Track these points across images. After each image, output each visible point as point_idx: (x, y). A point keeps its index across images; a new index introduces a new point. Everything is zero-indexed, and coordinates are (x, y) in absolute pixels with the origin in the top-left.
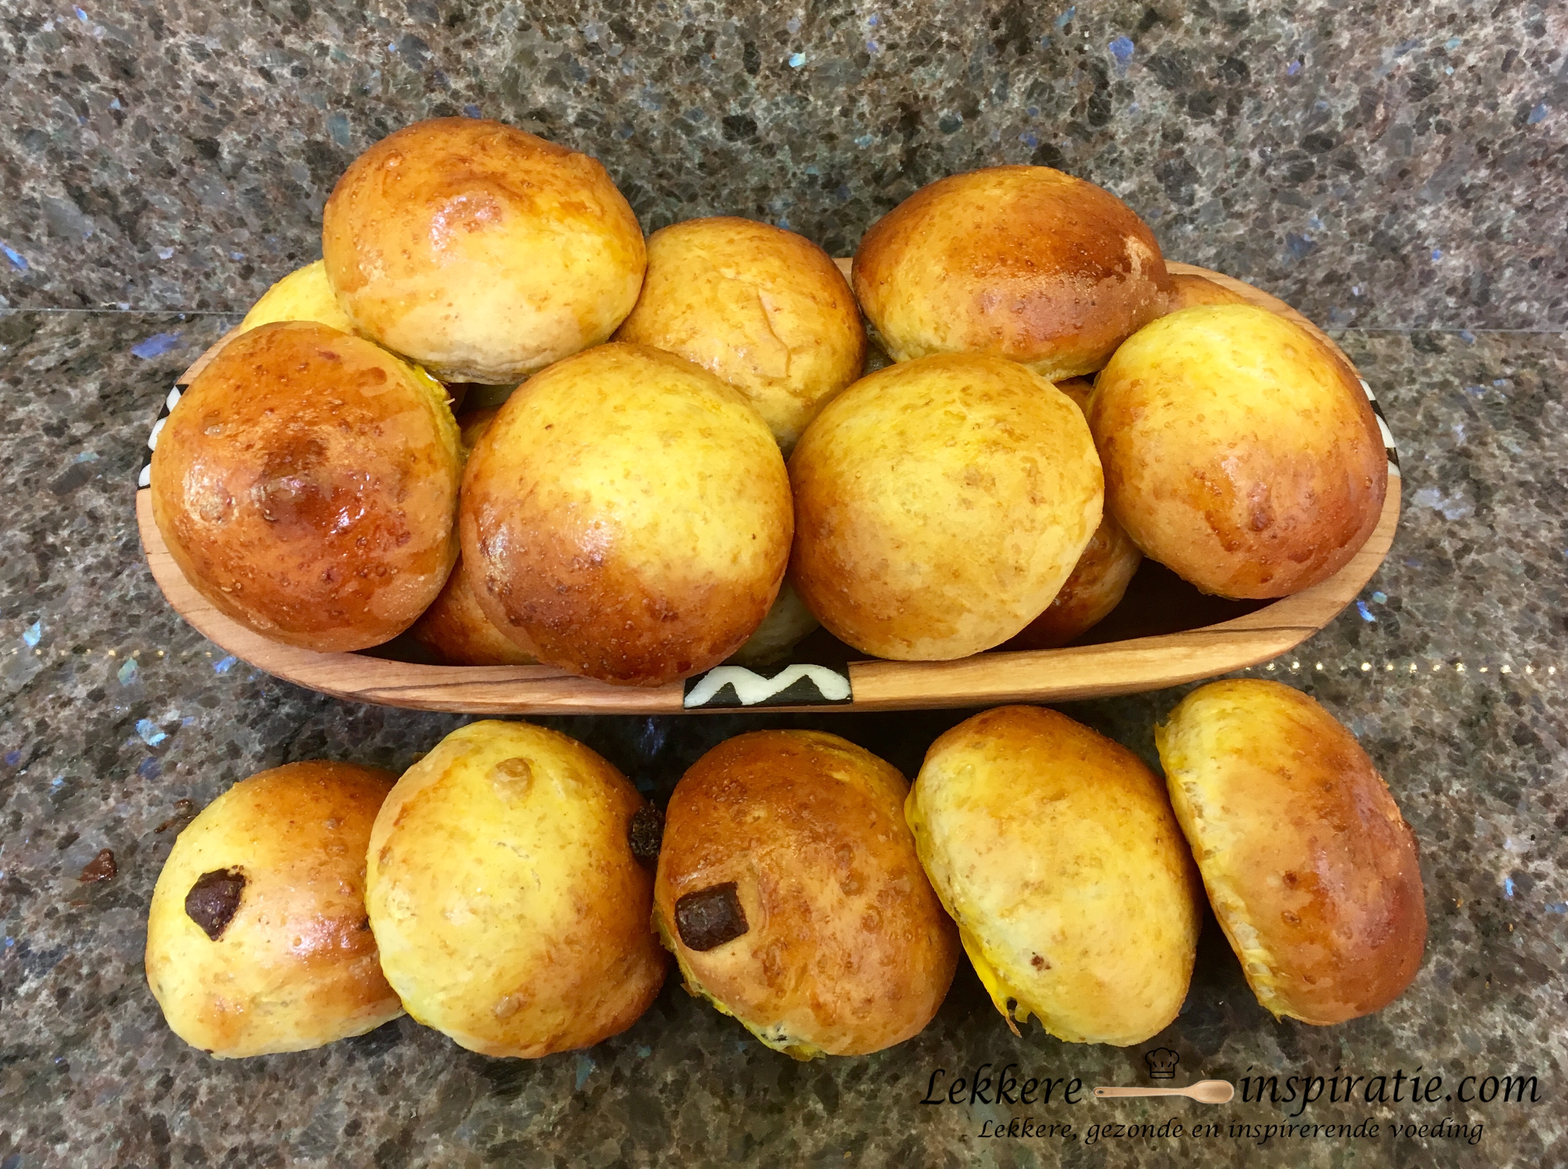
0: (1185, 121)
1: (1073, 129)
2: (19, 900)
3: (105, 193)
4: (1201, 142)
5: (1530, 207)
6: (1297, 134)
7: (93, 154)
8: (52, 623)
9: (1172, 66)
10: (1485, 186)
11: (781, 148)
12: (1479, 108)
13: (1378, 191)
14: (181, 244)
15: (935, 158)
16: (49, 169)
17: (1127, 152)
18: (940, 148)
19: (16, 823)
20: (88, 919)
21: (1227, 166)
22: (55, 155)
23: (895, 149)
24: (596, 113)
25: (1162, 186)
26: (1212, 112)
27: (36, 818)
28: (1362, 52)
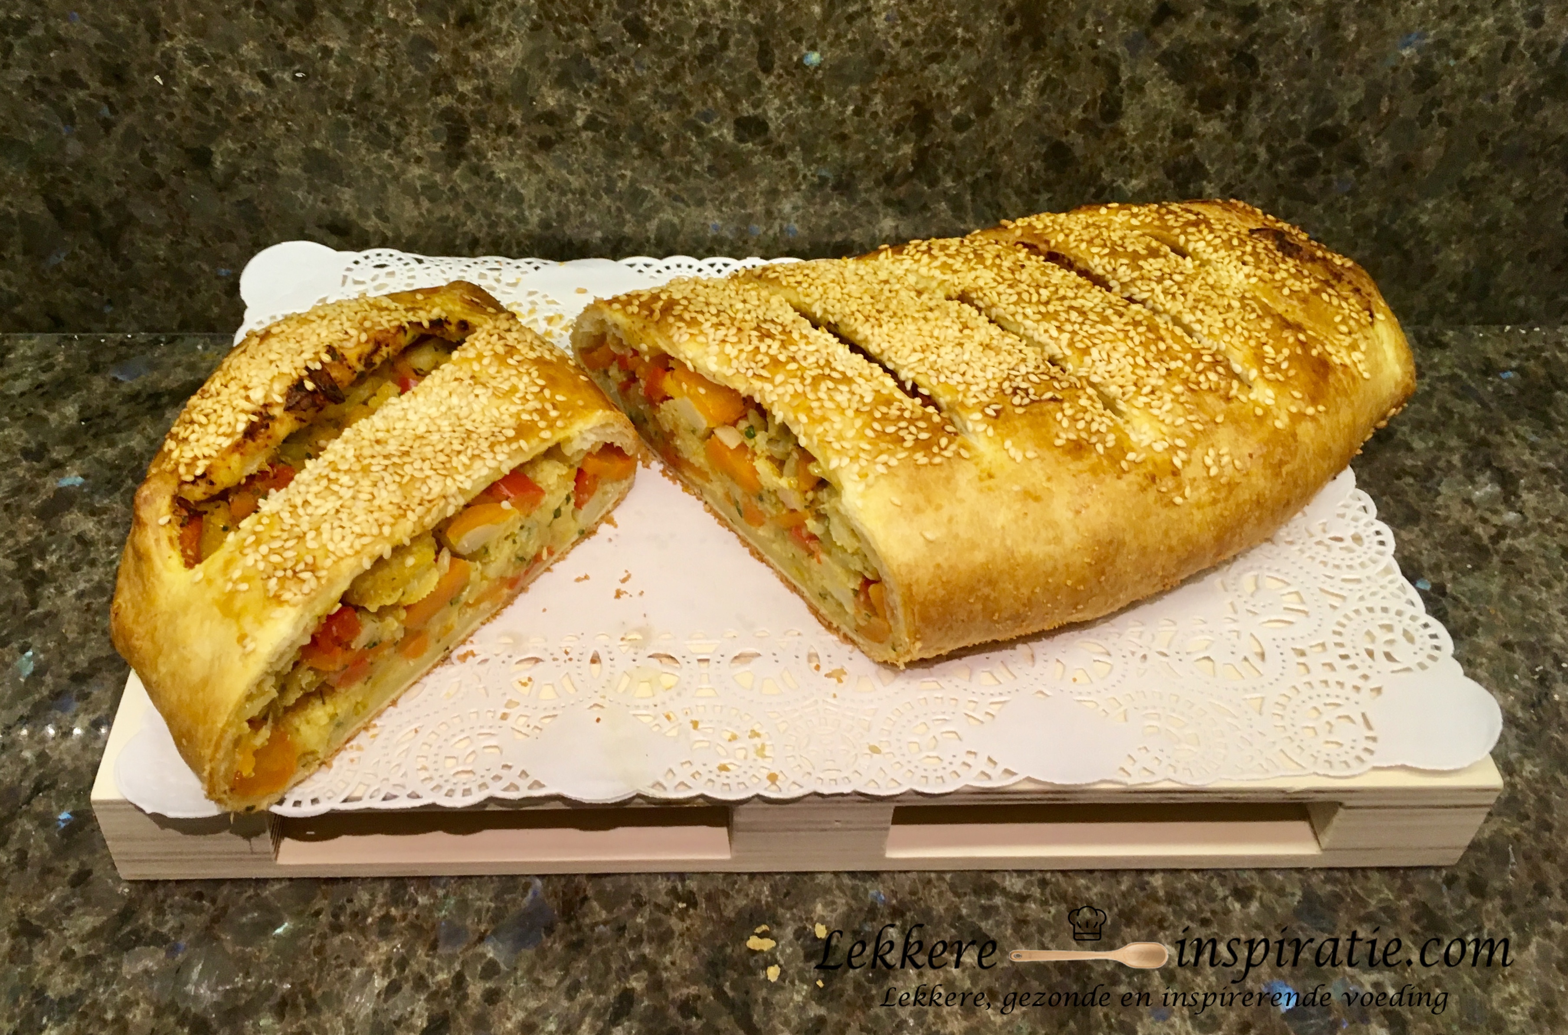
0: (1194, 116)
1: (1084, 126)
2: (30, 943)
3: (88, 206)
4: (1209, 138)
5: (1529, 198)
6: (1304, 129)
7: (77, 165)
8: (44, 651)
9: (1183, 60)
10: (1485, 179)
11: (792, 149)
12: (1479, 100)
13: (1382, 185)
14: (164, 260)
15: (947, 157)
16: (28, 182)
17: (1137, 149)
18: (951, 147)
19: (22, 860)
20: (109, 960)
21: (1236, 162)
22: (36, 167)
23: (907, 149)
24: (605, 116)
25: (1171, 183)
26: (1221, 107)
27: (43, 857)
28: (1367, 45)
